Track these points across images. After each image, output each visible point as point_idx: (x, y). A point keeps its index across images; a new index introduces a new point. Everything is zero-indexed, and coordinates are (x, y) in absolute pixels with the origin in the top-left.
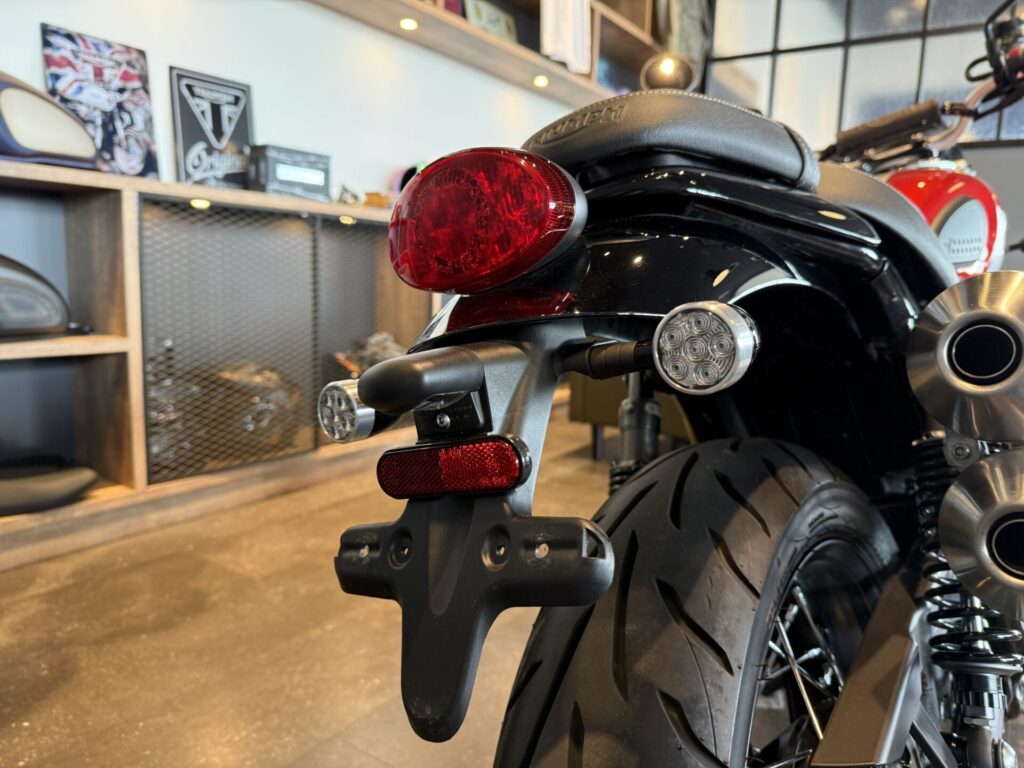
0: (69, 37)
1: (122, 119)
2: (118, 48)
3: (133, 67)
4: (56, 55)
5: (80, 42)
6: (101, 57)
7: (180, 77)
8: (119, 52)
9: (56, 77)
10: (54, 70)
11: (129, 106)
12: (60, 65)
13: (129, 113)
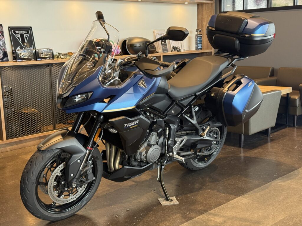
7: (11, 29)
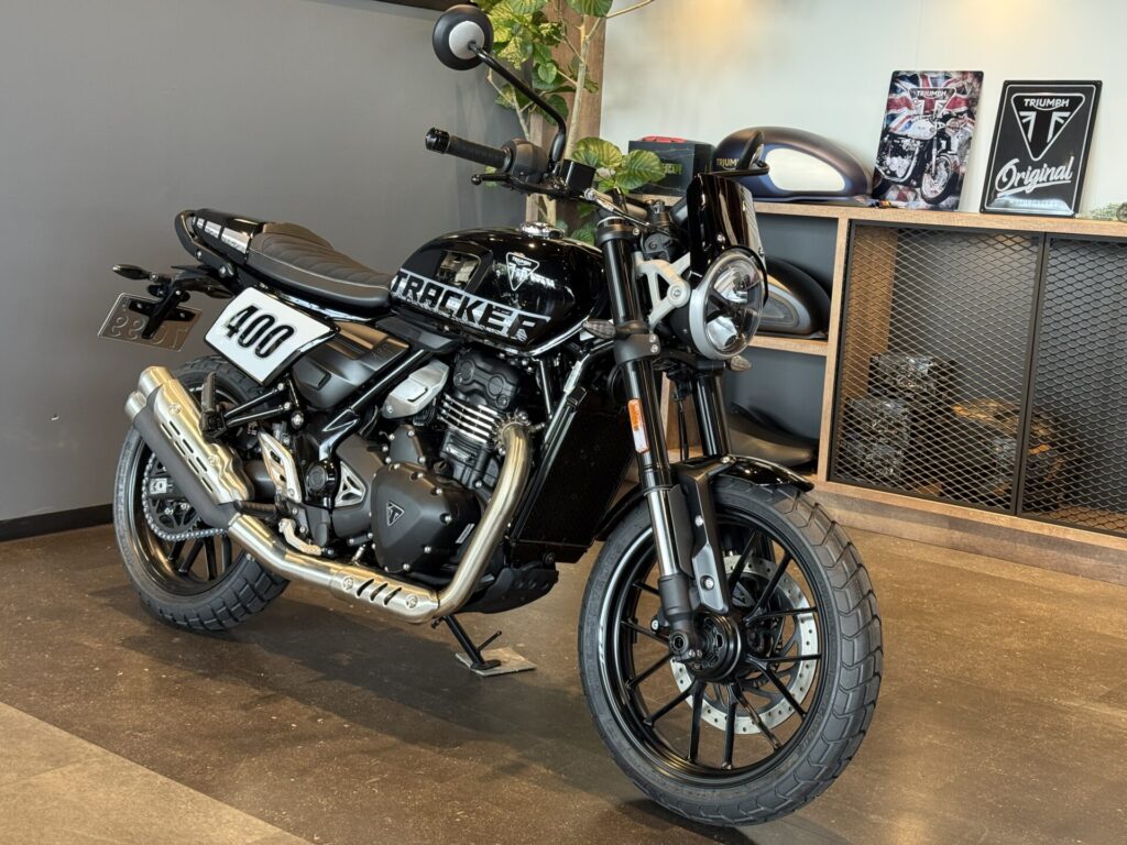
0: (914, 79)
1: (939, 146)
2: (955, 76)
3: (964, 93)
4: (897, 97)
5: (921, 80)
6: (935, 90)
7: (1015, 90)
8: (955, 81)
9: (893, 117)
10: (892, 112)
11: (949, 132)
12: (898, 106)
13: (948, 140)
